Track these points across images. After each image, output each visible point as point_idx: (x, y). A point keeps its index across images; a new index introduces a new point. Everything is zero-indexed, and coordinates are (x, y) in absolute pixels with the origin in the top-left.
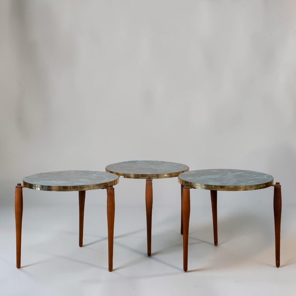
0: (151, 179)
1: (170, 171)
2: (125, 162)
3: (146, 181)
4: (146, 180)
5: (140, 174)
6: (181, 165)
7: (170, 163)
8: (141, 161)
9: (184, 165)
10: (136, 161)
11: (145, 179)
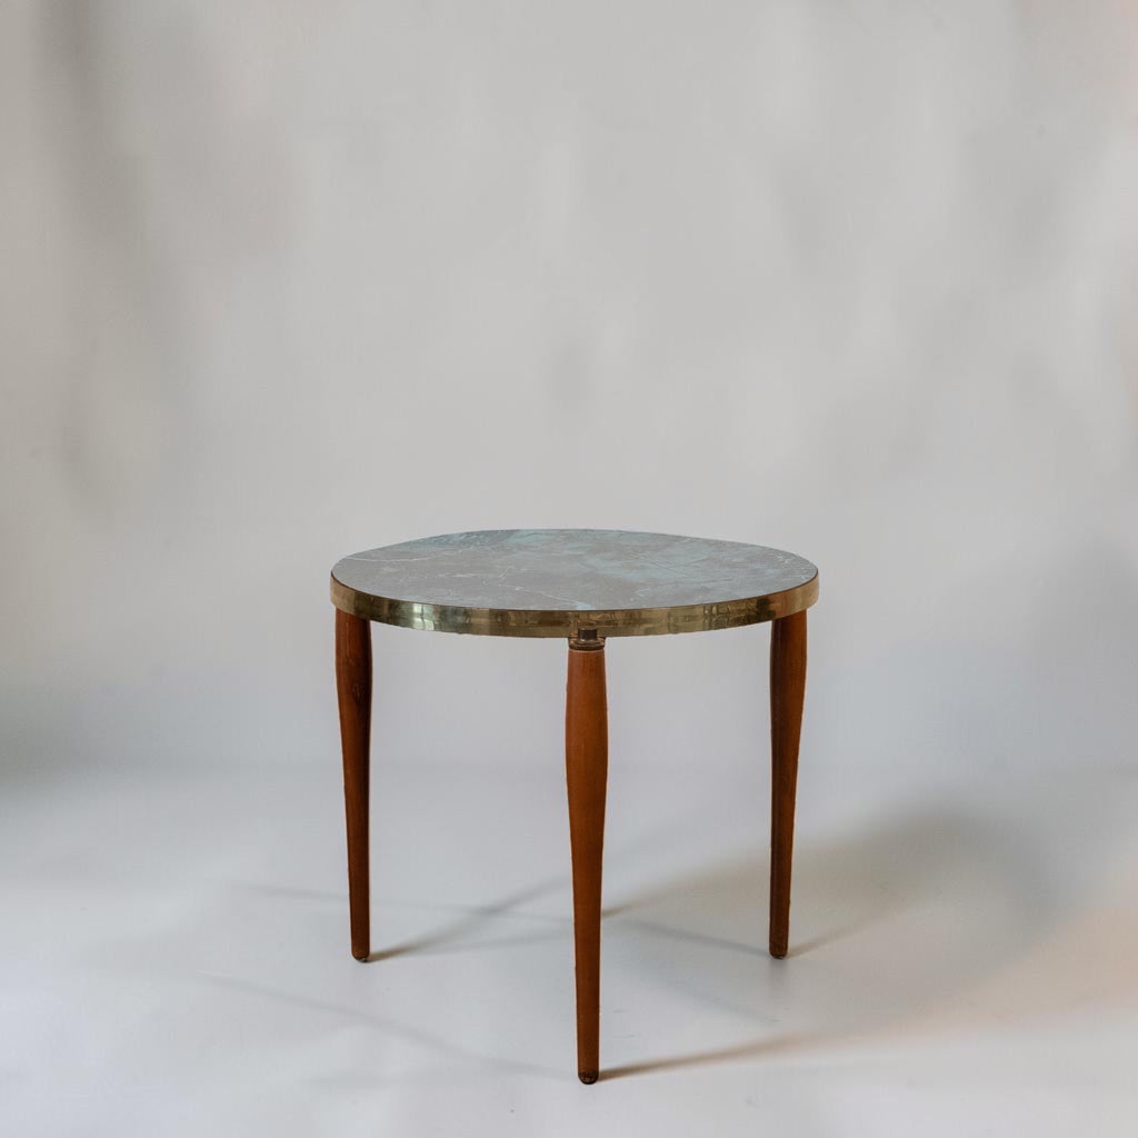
0: (595, 638)
1: (707, 590)
2: (442, 541)
3: (567, 648)
4: (571, 647)
5: (532, 608)
6: (769, 556)
7: (707, 542)
8: (536, 533)
9: (787, 555)
10: (510, 533)
11: (565, 641)
